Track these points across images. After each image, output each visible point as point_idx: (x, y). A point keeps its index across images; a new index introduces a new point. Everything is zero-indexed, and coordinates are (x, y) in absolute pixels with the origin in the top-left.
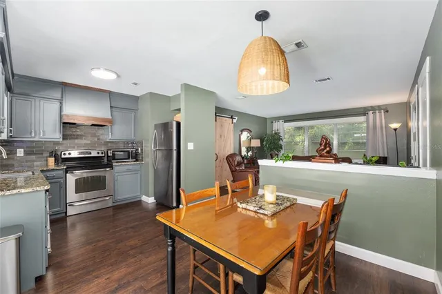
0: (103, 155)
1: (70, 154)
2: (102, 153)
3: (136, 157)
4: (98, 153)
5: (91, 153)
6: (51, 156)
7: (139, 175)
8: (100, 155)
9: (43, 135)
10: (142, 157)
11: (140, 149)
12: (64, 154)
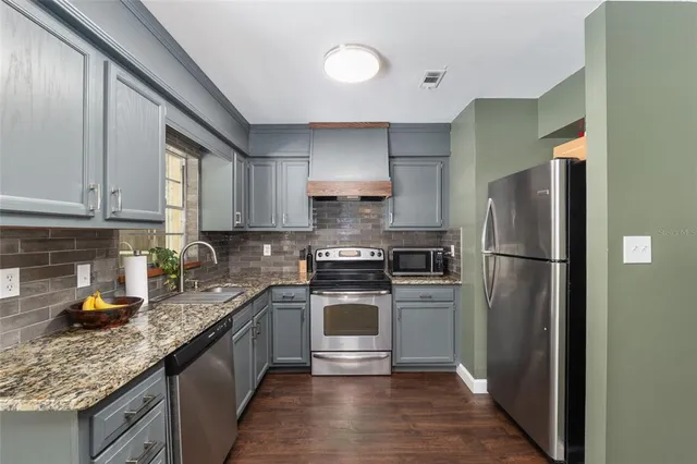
0: (382, 258)
1: (327, 254)
2: (380, 255)
3: (445, 266)
4: (373, 254)
5: (359, 255)
6: (302, 258)
7: (449, 312)
8: (376, 258)
9: (287, 222)
10: (459, 269)
11: (453, 247)
12: (320, 255)
